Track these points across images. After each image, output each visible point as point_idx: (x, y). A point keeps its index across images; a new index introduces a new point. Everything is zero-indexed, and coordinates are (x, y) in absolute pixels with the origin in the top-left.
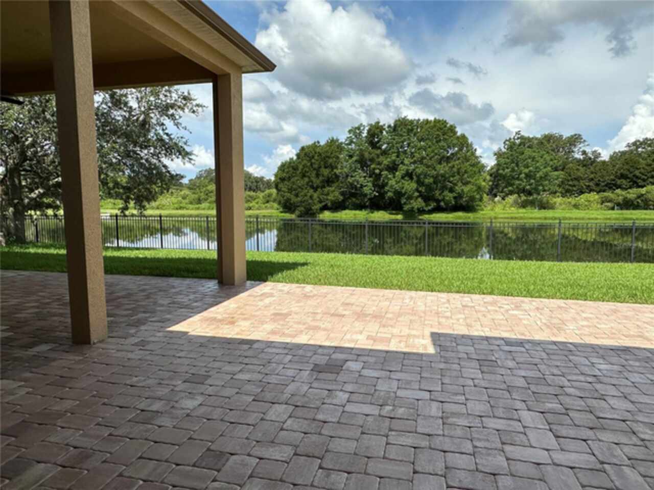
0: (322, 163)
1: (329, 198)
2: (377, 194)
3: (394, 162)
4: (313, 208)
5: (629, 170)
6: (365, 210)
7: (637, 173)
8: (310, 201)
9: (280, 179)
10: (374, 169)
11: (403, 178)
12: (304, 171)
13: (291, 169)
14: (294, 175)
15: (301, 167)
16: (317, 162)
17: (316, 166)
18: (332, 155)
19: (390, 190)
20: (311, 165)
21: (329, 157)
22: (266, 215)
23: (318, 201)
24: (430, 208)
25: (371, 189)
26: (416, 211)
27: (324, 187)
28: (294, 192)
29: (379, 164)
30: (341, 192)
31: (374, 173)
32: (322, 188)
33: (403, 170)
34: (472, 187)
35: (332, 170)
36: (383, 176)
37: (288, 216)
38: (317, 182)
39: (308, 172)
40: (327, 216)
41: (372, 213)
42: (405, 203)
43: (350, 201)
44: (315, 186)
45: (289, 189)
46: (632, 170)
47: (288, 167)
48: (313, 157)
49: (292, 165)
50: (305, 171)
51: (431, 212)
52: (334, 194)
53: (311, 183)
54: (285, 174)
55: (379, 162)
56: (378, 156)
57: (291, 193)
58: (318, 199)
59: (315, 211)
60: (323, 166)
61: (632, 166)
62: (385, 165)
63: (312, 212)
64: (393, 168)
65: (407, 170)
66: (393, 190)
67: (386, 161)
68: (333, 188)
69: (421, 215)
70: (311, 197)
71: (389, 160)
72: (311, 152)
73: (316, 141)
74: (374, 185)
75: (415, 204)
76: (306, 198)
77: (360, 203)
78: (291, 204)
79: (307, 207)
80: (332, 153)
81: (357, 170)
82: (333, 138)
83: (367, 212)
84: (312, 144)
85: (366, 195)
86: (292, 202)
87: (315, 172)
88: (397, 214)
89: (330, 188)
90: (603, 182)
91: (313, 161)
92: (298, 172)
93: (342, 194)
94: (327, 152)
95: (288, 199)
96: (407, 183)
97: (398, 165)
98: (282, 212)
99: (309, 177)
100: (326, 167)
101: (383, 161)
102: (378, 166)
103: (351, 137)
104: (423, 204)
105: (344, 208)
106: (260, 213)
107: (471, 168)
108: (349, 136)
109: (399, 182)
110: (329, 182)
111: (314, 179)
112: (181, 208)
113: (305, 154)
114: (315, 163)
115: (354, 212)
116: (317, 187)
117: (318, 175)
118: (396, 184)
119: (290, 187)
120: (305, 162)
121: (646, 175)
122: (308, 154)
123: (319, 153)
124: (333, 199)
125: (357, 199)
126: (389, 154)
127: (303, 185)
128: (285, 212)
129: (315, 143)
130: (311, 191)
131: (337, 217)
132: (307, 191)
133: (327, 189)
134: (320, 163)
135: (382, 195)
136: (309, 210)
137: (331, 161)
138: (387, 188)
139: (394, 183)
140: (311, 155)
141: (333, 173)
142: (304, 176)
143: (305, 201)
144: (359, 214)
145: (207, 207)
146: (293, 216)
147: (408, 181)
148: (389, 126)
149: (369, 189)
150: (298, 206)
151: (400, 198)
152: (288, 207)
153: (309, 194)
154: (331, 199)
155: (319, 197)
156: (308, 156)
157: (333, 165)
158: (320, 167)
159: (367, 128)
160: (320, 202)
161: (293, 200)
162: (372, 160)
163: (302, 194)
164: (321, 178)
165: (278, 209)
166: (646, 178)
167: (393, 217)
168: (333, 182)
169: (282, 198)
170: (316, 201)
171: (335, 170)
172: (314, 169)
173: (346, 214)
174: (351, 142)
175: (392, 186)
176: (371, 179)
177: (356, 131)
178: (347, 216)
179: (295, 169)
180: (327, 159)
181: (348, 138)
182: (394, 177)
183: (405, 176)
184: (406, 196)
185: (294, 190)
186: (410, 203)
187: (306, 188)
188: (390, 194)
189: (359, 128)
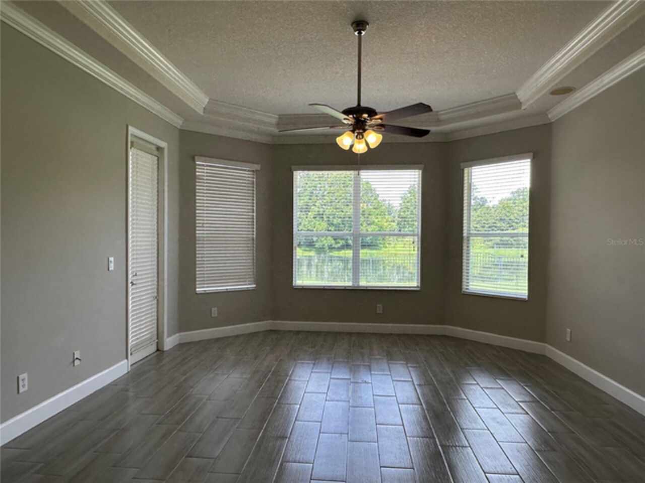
5: (506, 215)
7: (512, 217)
24: (339, 245)
26: (327, 248)
34: (375, 227)
46: (508, 214)
51: (340, 249)
61: (508, 212)
69: (331, 252)
90: (487, 224)
96: (318, 223)
104: (333, 242)
107: (374, 210)
121: (518, 219)
166: (518, 221)
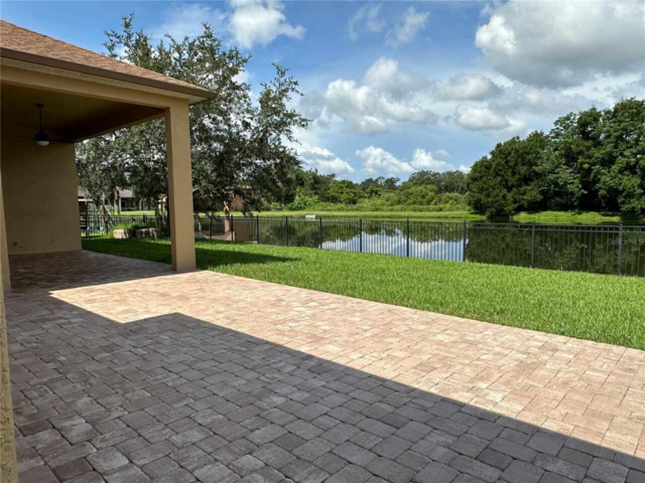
0: (519, 160)
1: (525, 197)
2: (586, 192)
3: (610, 154)
4: (505, 209)
6: (572, 211)
8: (502, 202)
9: (472, 179)
10: (582, 163)
11: (621, 172)
12: (497, 170)
13: (483, 168)
14: (486, 174)
15: (494, 165)
16: (513, 160)
17: (512, 164)
18: (531, 151)
19: (603, 187)
20: (507, 162)
21: (528, 153)
22: (455, 216)
23: (512, 201)
25: (578, 187)
27: (521, 186)
28: (484, 193)
29: (590, 157)
30: (540, 191)
31: (582, 169)
32: (517, 188)
33: (621, 163)
35: (531, 168)
36: (594, 171)
37: (478, 217)
38: (512, 180)
39: (501, 171)
40: (523, 217)
41: (579, 214)
42: (623, 203)
43: (553, 201)
44: (510, 184)
45: (480, 190)
47: (481, 167)
48: (509, 154)
49: (484, 164)
50: (499, 170)
52: (532, 192)
53: (504, 183)
54: (477, 174)
55: (589, 155)
56: (589, 148)
57: (482, 194)
58: (512, 199)
59: (508, 212)
60: (520, 164)
62: (597, 158)
63: (504, 213)
64: (608, 161)
65: (628, 163)
66: (607, 187)
67: (598, 154)
68: (531, 187)
70: (504, 197)
71: (602, 152)
72: (507, 149)
73: (516, 136)
74: (582, 182)
75: (636, 203)
76: (497, 199)
77: (566, 203)
78: (481, 205)
79: (499, 208)
80: (531, 149)
81: (562, 165)
82: (536, 132)
83: (573, 213)
84: (511, 140)
85: (572, 194)
86: (482, 202)
87: (510, 170)
88: (612, 216)
89: (528, 187)
91: (509, 158)
92: (491, 171)
93: (542, 193)
94: (526, 147)
95: (478, 199)
97: (616, 157)
98: (472, 213)
99: (503, 176)
100: (523, 165)
101: (594, 153)
102: (588, 160)
103: (558, 129)
105: (545, 209)
106: (450, 215)
108: (554, 127)
109: (615, 178)
110: (526, 180)
111: (509, 179)
112: (376, 210)
113: (500, 152)
114: (510, 161)
115: (556, 213)
116: (513, 186)
117: (514, 173)
118: (611, 180)
119: (480, 188)
120: (499, 160)
122: (503, 151)
123: (516, 149)
124: (529, 198)
125: (562, 199)
126: (603, 145)
127: (496, 185)
128: (475, 213)
129: (514, 139)
130: (505, 191)
131: (534, 218)
132: (499, 191)
133: (523, 189)
134: (516, 160)
135: (593, 194)
136: (501, 211)
137: (529, 157)
138: (598, 185)
139: (607, 178)
140: (507, 152)
141: (531, 170)
142: (497, 174)
143: (496, 201)
144: (562, 216)
145: (400, 209)
146: (484, 218)
147: (628, 175)
148: (608, 112)
149: (575, 187)
150: (489, 207)
151: (616, 196)
152: (479, 207)
153: (501, 194)
154: (527, 199)
155: (513, 198)
156: (503, 154)
157: (532, 161)
158: (516, 164)
159: (578, 117)
160: (515, 202)
161: (483, 200)
162: (580, 153)
163: (494, 193)
164: (517, 176)
165: (469, 210)
167: (607, 219)
168: (531, 180)
169: (472, 199)
170: (510, 202)
171: (534, 167)
172: (510, 167)
173: (545, 216)
174: (558, 135)
175: (605, 183)
176: (578, 175)
177: (564, 122)
178: (546, 217)
179: (488, 168)
180: (525, 155)
181: (553, 130)
182: (609, 172)
183: (624, 170)
184: (624, 194)
185: (485, 190)
186: (630, 202)
187: (498, 188)
188: (602, 192)
189: (568, 118)
